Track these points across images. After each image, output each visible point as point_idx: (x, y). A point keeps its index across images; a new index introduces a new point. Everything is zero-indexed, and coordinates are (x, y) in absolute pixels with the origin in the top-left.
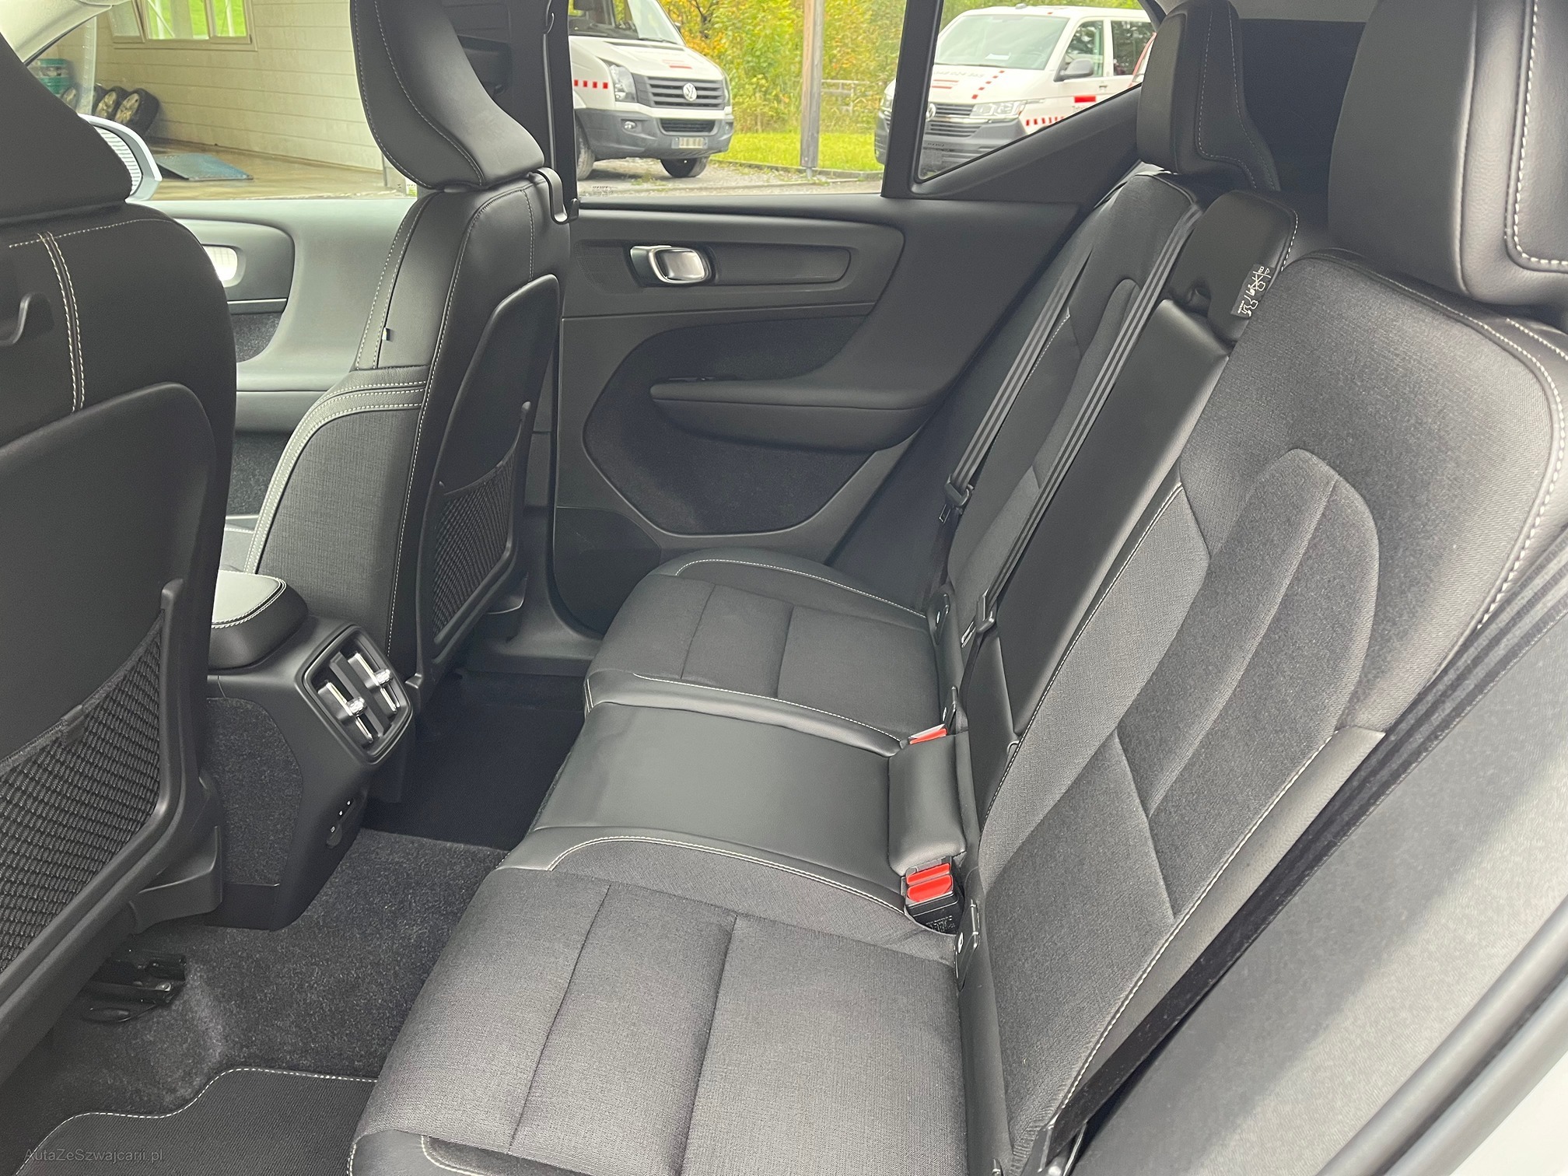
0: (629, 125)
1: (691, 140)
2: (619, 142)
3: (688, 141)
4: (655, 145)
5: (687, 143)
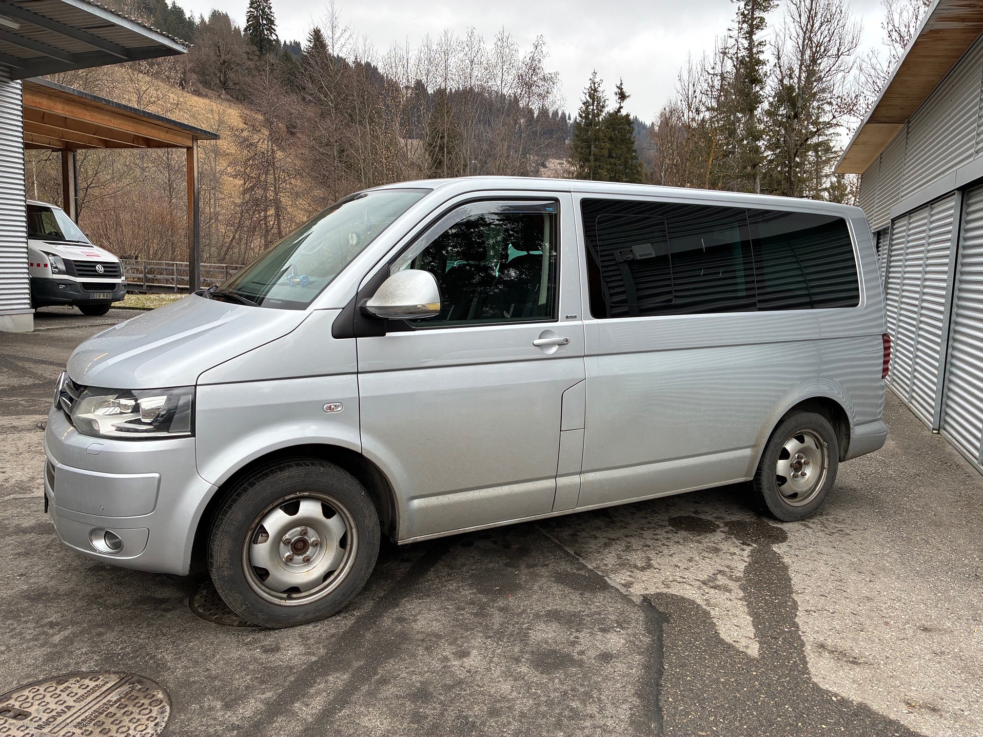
0: (61, 287)
1: (102, 294)
2: (55, 296)
3: (100, 295)
4: (80, 298)
5: (100, 296)
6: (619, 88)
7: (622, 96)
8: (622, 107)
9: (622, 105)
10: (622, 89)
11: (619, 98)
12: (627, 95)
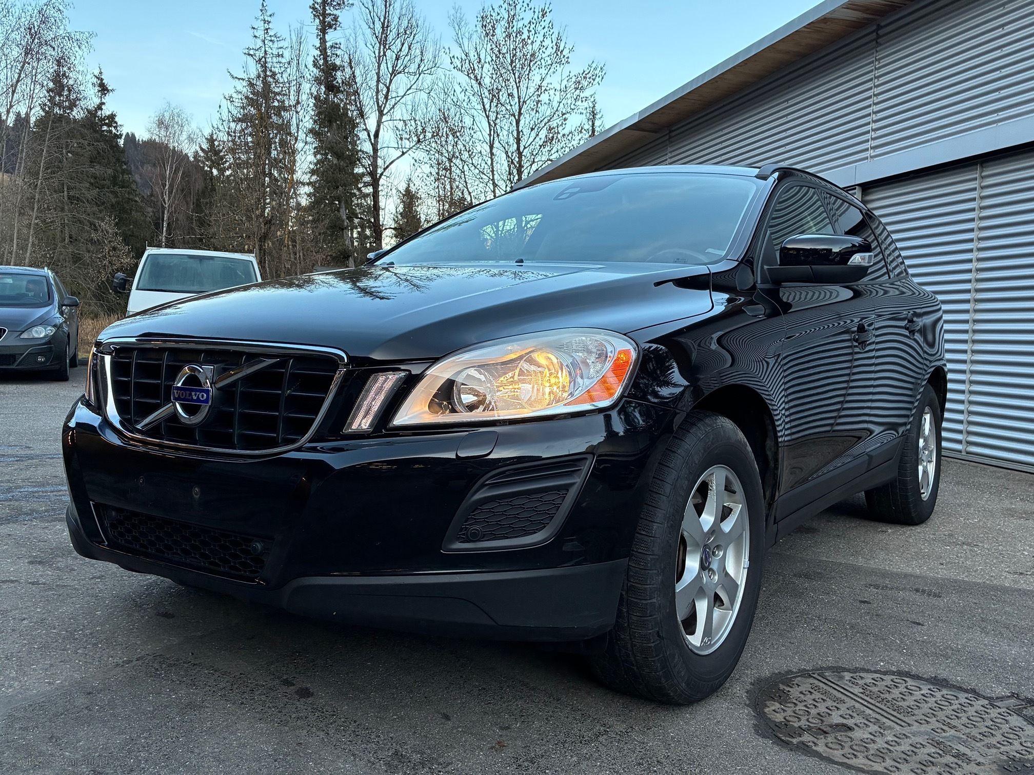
6: (97, 78)
7: (103, 89)
8: (104, 104)
9: (103, 100)
10: (102, 80)
11: (99, 91)
12: (109, 88)
